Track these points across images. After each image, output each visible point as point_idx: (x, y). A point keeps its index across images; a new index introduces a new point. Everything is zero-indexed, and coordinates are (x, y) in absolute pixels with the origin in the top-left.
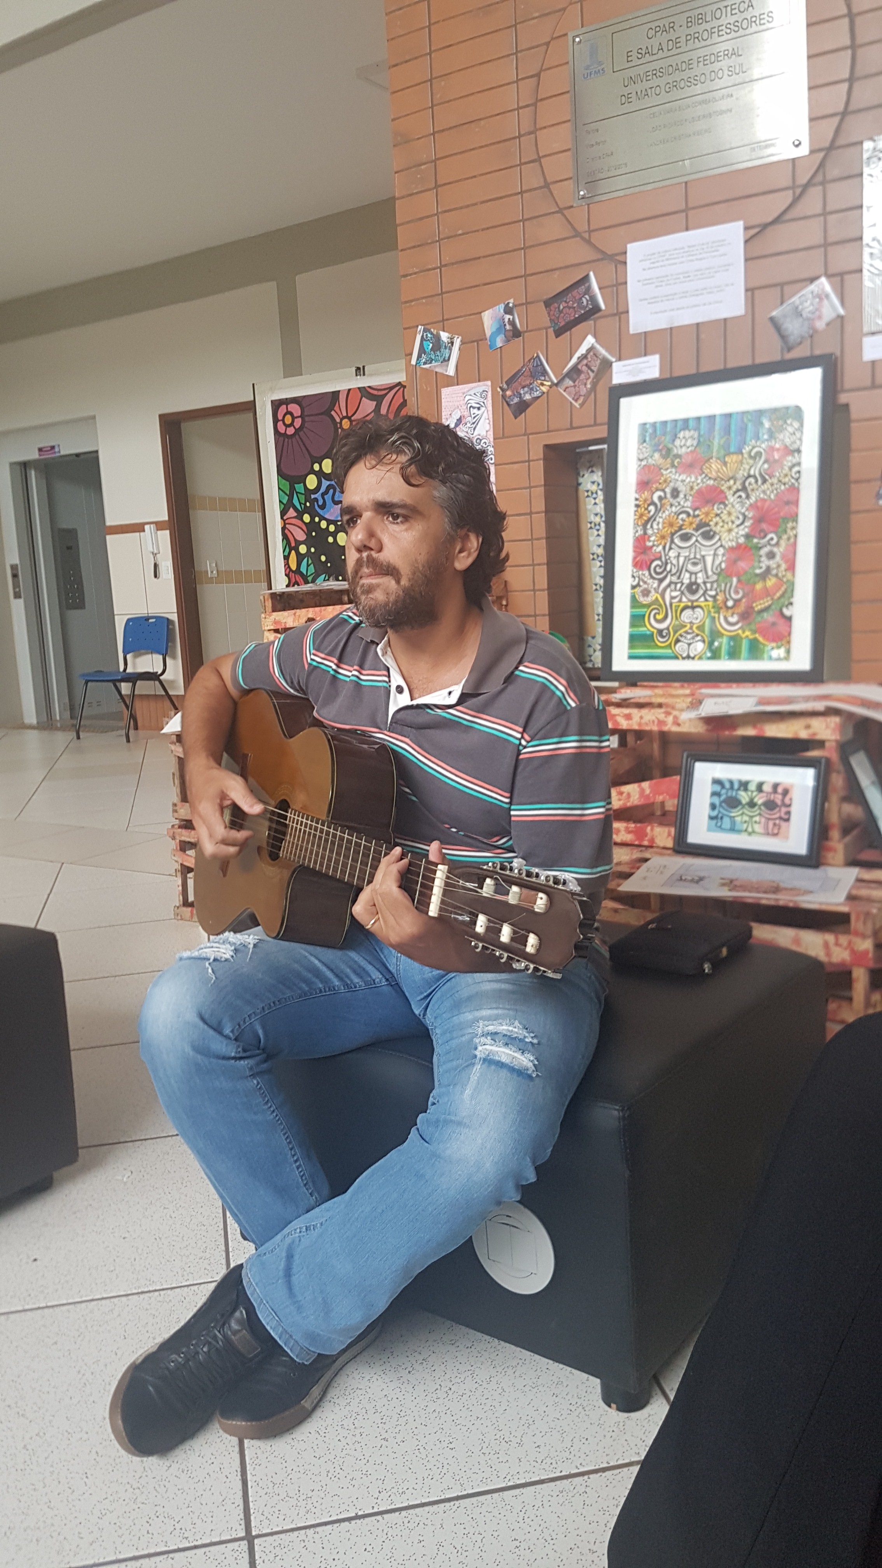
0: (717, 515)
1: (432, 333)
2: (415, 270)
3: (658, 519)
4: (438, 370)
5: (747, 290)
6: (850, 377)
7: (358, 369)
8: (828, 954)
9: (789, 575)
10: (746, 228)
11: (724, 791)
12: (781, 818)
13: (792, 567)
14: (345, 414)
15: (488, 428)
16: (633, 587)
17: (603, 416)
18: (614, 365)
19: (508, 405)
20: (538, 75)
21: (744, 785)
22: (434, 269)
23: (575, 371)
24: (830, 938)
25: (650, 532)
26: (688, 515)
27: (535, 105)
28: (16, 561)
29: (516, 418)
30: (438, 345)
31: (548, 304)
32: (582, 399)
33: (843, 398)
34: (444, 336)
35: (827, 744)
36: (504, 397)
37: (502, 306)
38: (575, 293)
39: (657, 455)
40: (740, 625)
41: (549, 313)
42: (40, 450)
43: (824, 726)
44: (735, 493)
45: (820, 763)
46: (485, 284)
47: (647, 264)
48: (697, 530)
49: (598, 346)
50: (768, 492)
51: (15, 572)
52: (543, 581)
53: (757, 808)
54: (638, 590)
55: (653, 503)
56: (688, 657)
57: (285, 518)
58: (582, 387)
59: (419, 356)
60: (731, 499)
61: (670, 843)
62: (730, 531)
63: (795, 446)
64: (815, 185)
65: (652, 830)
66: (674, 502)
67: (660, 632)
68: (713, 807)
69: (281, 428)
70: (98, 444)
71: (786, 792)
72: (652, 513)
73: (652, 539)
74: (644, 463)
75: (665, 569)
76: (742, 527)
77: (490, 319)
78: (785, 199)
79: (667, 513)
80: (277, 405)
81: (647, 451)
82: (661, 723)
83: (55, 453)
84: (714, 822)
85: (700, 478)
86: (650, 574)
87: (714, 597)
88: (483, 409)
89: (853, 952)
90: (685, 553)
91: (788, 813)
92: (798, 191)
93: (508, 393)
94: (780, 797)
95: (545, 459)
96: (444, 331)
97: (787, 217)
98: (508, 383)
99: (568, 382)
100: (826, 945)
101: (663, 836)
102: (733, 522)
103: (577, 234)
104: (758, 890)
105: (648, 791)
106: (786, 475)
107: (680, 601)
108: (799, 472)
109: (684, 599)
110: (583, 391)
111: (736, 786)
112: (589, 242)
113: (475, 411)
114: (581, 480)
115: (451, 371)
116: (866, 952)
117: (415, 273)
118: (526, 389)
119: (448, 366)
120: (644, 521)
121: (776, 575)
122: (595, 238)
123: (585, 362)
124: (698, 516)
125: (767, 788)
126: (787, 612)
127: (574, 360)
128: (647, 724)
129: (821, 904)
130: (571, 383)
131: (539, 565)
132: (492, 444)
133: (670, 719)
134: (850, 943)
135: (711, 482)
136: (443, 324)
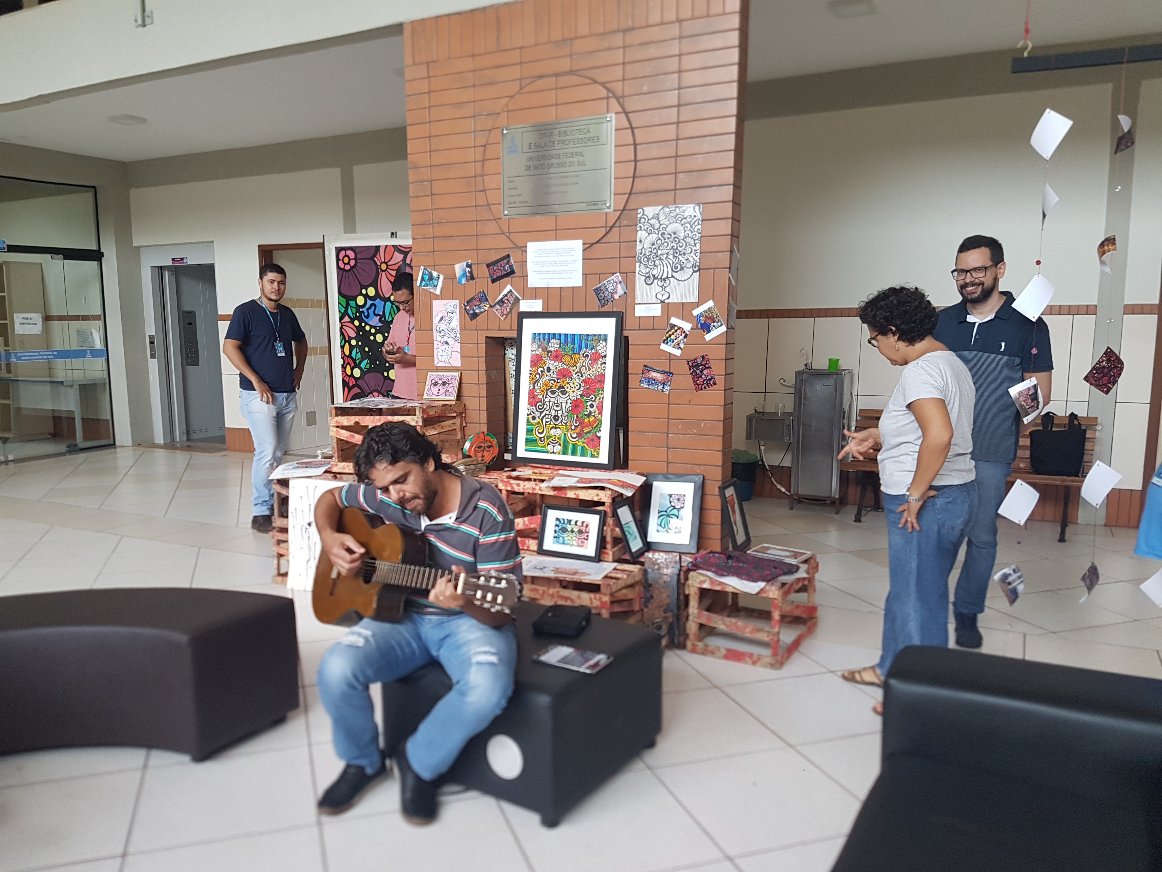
0: (568, 383)
1: (428, 271)
2: (420, 237)
3: (540, 382)
4: (431, 290)
5: (583, 274)
6: (629, 323)
7: (393, 234)
8: (592, 603)
9: (600, 416)
10: (584, 244)
11: (560, 524)
12: (584, 538)
13: (601, 413)
14: (383, 260)
15: (457, 324)
16: (528, 415)
17: (515, 326)
18: (521, 301)
19: (468, 314)
20: (485, 146)
21: (569, 521)
22: (430, 238)
23: (501, 302)
24: (592, 595)
25: (536, 388)
26: (555, 381)
27: (483, 161)
28: (153, 333)
29: (471, 321)
30: (431, 278)
31: (488, 266)
32: (505, 316)
33: (626, 333)
34: (435, 274)
35: (606, 504)
36: (465, 309)
37: (465, 264)
38: (501, 262)
39: (540, 349)
40: (577, 439)
41: (489, 270)
42: (173, 260)
43: (604, 495)
44: (576, 373)
45: (601, 512)
46: (456, 251)
47: (537, 254)
48: (558, 389)
49: (513, 291)
50: (591, 375)
51: (152, 341)
52: (484, 406)
53: (574, 533)
54: (530, 416)
55: (538, 373)
56: (553, 452)
57: (342, 322)
58: (505, 310)
59: (421, 282)
60: (575, 376)
61: (535, 548)
62: (573, 392)
63: (603, 354)
64: (615, 227)
65: (528, 542)
66: (548, 374)
67: (540, 438)
68: (556, 532)
69: (342, 265)
70: (215, 259)
71: (587, 526)
72: (538, 378)
73: (538, 391)
74: (534, 353)
75: (543, 407)
76: (579, 391)
77: (459, 268)
78: (603, 231)
79: (545, 379)
80: (339, 250)
81: (535, 346)
82: (534, 489)
83: (183, 263)
84: (555, 539)
85: (560, 364)
86: (536, 409)
87: (566, 423)
88: (454, 314)
89: (601, 602)
90: (553, 400)
91: (587, 536)
92: (608, 229)
93: (468, 308)
94: (584, 528)
95: (486, 343)
96: (434, 270)
97: (602, 241)
98: (468, 302)
99: (498, 307)
100: (591, 599)
101: (533, 544)
102: (575, 387)
103: (503, 233)
104: (566, 574)
105: (527, 522)
106: (599, 368)
107: (550, 424)
108: (605, 367)
109: (552, 423)
110: (505, 313)
111: (566, 522)
112: (509, 238)
113: (451, 314)
114: (506, 352)
115: (438, 292)
116: (606, 602)
117: (420, 238)
118: (477, 307)
119: (436, 289)
120: (534, 382)
121: (594, 416)
122: (512, 236)
123: (506, 298)
124: (559, 382)
125: (579, 523)
126: (598, 435)
127: (501, 296)
128: (527, 489)
129: (591, 580)
130: (499, 307)
131: (482, 397)
132: (459, 332)
133: (537, 488)
134: (600, 598)
135: (565, 367)
136: (434, 267)
